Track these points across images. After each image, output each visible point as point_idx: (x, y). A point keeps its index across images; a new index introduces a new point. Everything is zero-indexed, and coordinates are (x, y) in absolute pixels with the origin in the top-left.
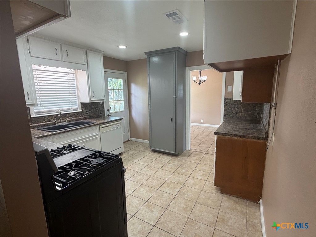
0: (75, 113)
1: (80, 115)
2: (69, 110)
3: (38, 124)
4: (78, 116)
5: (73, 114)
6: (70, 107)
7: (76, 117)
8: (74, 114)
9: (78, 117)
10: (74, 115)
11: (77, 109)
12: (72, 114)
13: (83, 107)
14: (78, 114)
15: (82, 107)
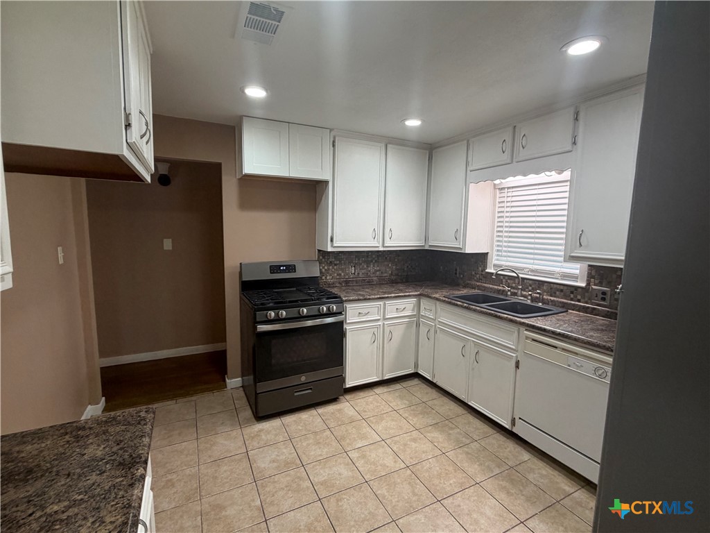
0: (565, 288)
1: (579, 297)
2: (551, 274)
3: (491, 286)
4: (572, 296)
5: (558, 286)
6: (557, 270)
7: (566, 297)
8: (562, 287)
9: (572, 300)
10: (562, 291)
11: (575, 277)
12: (555, 286)
13: (593, 277)
14: (572, 293)
15: (590, 276)
